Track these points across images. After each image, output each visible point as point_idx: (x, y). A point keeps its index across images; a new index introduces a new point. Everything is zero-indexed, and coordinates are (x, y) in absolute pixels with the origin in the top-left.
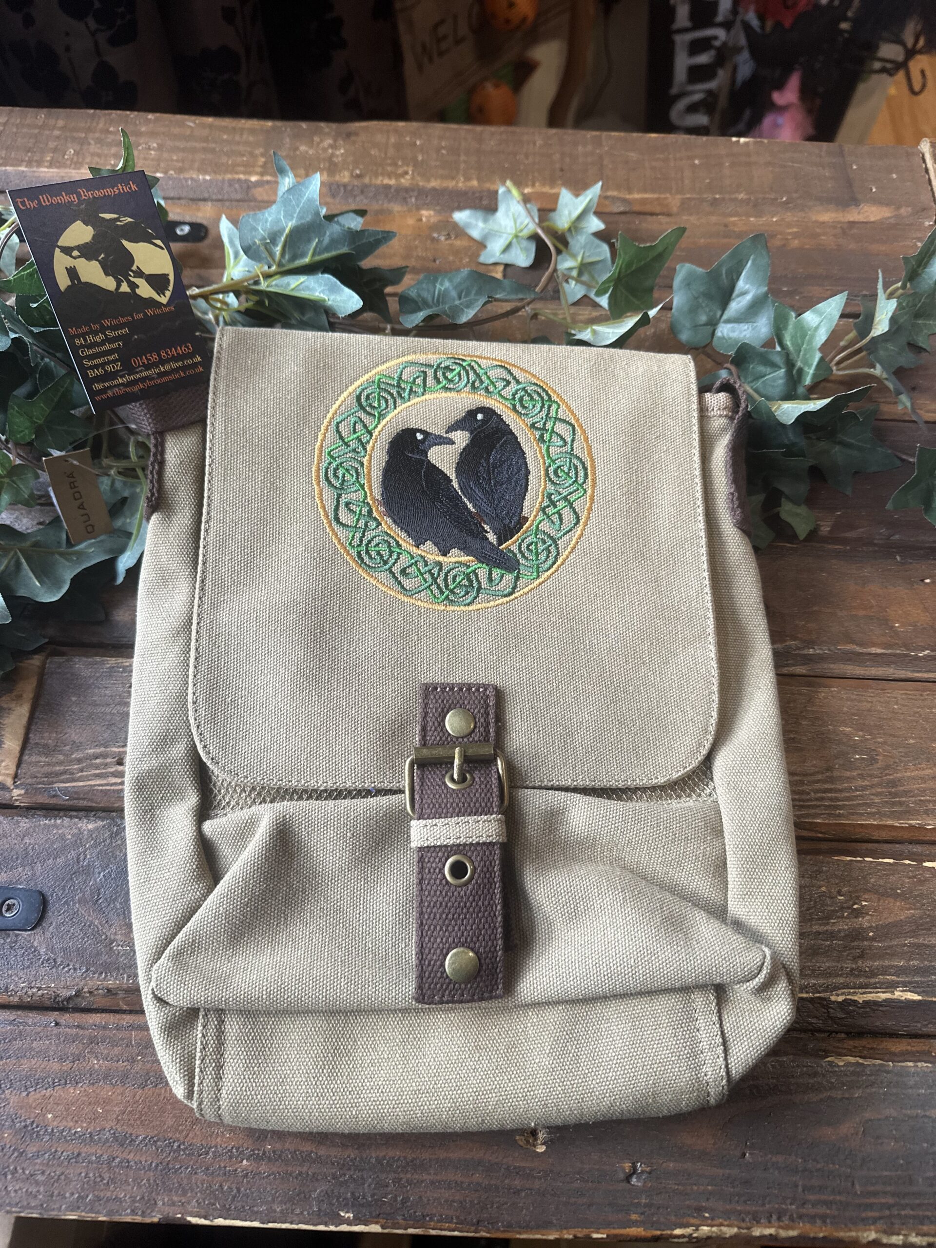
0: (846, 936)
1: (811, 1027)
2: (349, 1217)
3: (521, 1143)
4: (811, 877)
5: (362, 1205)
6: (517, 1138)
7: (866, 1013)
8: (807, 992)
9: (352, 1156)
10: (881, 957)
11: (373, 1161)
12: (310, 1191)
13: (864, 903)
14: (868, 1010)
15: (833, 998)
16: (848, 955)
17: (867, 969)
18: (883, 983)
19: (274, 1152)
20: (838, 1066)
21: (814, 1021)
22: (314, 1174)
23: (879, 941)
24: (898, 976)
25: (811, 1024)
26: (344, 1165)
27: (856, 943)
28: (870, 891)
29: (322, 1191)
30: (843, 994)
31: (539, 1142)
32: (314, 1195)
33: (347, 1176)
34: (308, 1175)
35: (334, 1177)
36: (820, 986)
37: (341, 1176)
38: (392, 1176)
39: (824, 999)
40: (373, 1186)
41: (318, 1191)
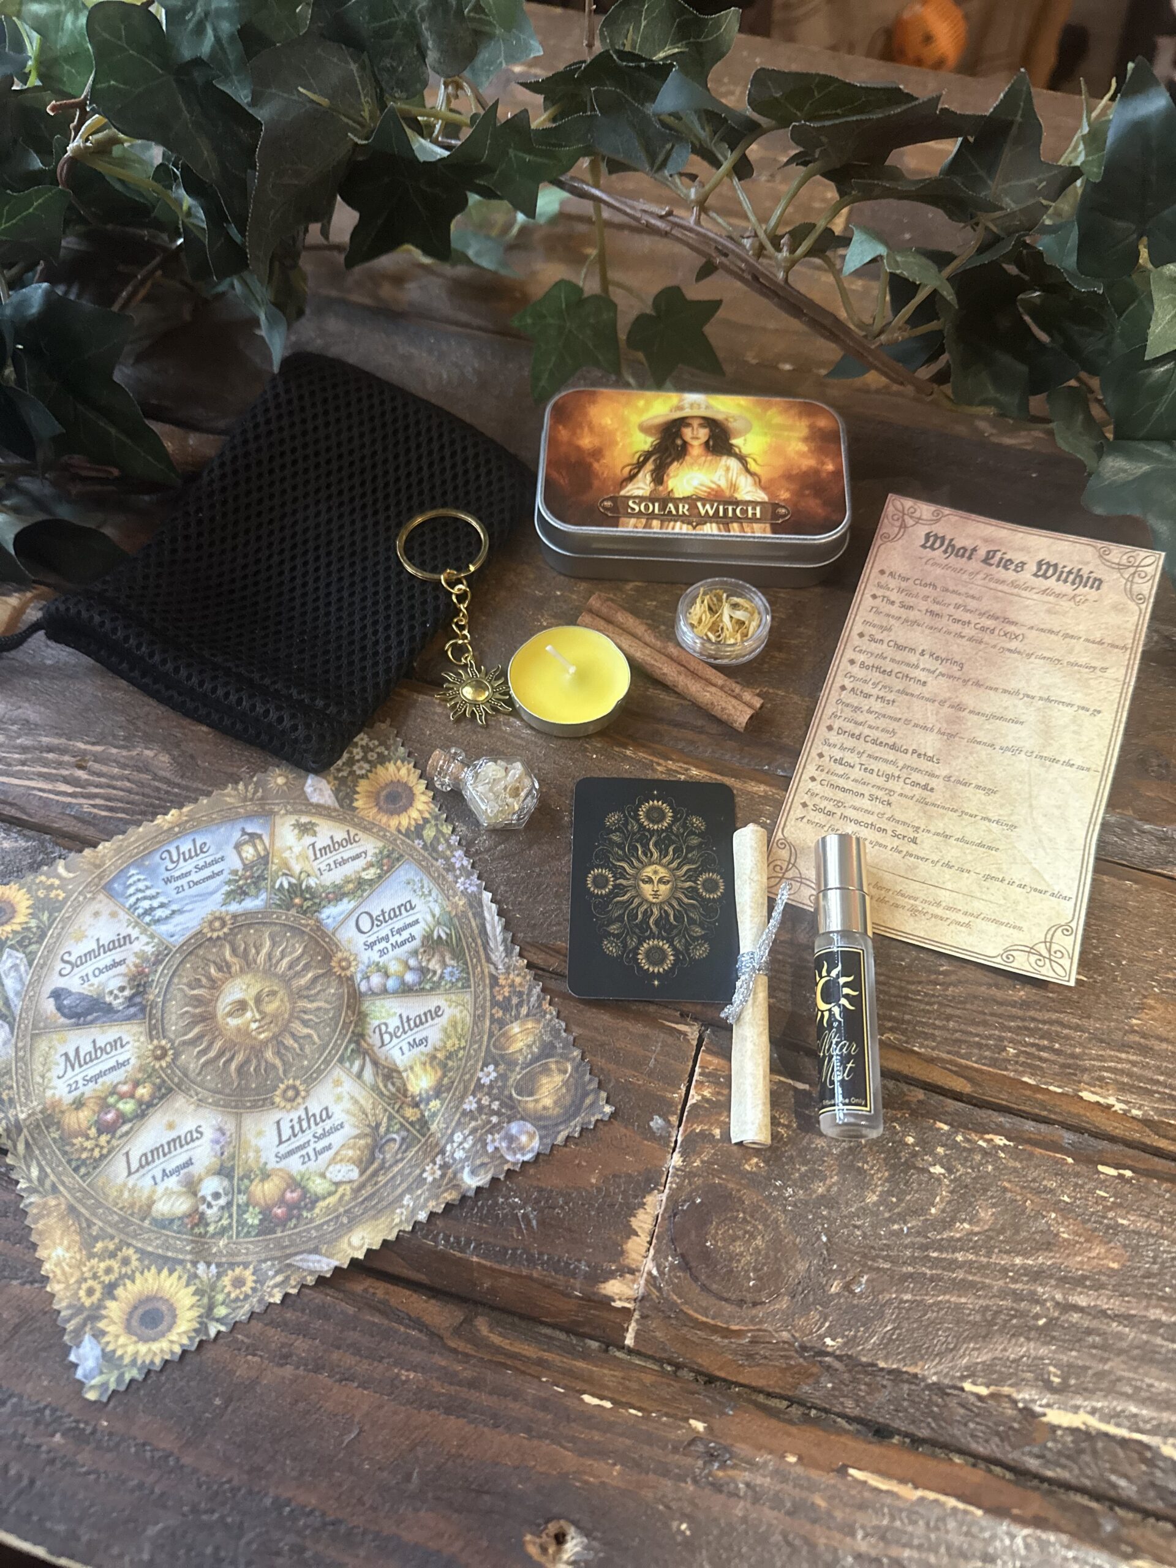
1: (1112, 1493)
3: (533, 1550)
4: (1162, 1220)
6: (528, 1537)
8: (1118, 1425)
9: (235, 1482)
11: (268, 1502)
12: (146, 1523)
15: (1167, 1450)
19: (111, 1434)
21: (1122, 1483)
22: (163, 1494)
25: (1114, 1486)
26: (217, 1493)
29: (164, 1529)
31: (565, 1557)
32: (152, 1531)
33: (216, 1516)
34: (152, 1492)
35: (195, 1510)
36: (1146, 1422)
37: (206, 1512)
38: (291, 1538)
39: (1148, 1447)
40: (254, 1546)
41: (160, 1526)
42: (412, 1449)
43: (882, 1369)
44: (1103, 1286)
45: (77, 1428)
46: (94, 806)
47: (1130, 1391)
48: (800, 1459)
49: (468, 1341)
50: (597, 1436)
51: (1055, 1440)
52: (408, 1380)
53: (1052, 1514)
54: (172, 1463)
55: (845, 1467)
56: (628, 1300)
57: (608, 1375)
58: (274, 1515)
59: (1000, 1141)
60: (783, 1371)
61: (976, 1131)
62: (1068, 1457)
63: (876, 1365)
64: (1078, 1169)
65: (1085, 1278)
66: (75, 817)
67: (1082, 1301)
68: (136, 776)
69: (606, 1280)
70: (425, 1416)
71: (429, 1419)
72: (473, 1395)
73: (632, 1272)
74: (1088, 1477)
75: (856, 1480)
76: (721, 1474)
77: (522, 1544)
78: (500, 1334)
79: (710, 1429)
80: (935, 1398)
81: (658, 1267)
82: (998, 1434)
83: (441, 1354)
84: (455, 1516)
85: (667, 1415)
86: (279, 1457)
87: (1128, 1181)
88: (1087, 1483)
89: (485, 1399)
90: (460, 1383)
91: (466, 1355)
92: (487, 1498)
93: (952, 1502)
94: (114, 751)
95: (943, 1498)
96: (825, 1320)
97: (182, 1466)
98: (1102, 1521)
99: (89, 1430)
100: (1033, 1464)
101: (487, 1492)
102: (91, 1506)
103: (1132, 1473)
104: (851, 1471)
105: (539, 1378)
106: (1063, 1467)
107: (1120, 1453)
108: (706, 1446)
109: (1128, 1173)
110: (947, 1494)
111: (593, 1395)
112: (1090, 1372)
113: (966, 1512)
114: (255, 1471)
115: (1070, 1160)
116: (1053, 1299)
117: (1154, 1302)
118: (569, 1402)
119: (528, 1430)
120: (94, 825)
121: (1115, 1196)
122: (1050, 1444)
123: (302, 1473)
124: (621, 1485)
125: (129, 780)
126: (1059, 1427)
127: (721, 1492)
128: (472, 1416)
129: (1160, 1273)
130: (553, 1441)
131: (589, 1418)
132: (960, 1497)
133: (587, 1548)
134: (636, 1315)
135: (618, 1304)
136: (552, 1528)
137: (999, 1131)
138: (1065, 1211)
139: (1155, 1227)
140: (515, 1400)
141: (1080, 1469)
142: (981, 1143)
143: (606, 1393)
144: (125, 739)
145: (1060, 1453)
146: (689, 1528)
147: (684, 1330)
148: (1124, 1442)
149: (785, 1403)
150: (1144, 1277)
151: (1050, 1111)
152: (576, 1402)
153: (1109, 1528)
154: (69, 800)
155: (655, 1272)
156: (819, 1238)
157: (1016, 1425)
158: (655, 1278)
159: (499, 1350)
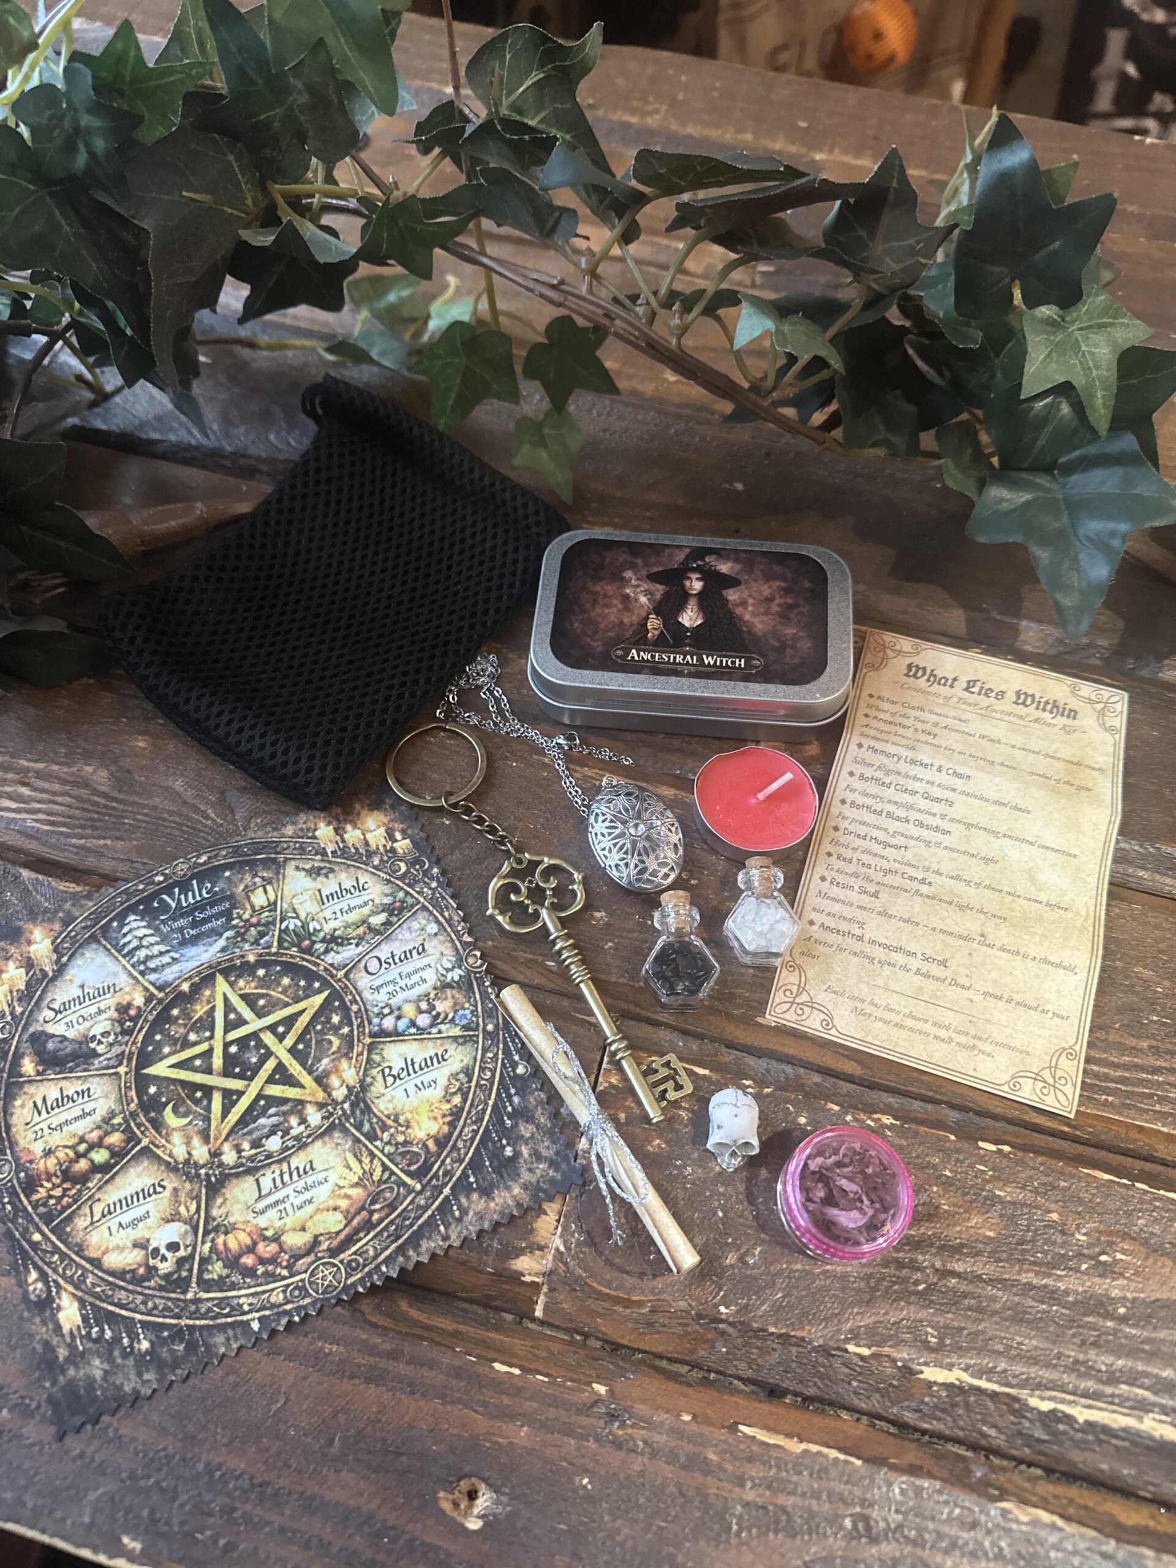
0: (1076, 1303)
1: (983, 1442)
2: (133, 1549)
3: (446, 1506)
4: (1036, 1192)
5: (162, 1536)
6: (441, 1494)
7: (1086, 1442)
8: (989, 1380)
9: (170, 1450)
10: (1133, 1352)
11: (200, 1467)
12: (87, 1489)
13: (1119, 1256)
14: (1090, 1437)
15: (1033, 1402)
16: (1074, 1336)
17: (1104, 1368)
18: (1128, 1399)
20: (1018, 1522)
21: (992, 1432)
22: (103, 1462)
23: (1132, 1326)
24: (1156, 1393)
25: (985, 1436)
26: (152, 1460)
27: (1090, 1319)
28: (1134, 1239)
29: (105, 1493)
30: (1050, 1399)
31: (476, 1511)
32: (92, 1496)
33: (152, 1480)
34: (93, 1459)
35: (133, 1476)
36: (1015, 1376)
37: (142, 1478)
38: (221, 1500)
39: (1016, 1399)
40: (188, 1508)
41: (100, 1491)
42: (335, 1415)
43: (772, 1334)
44: (978, 1253)
45: (22, 1404)
46: (36, 821)
47: (1001, 1348)
48: (695, 1417)
49: (388, 1316)
50: (506, 1400)
51: (932, 1396)
52: (331, 1353)
53: (928, 1463)
54: (111, 1434)
55: (737, 1423)
56: (537, 1274)
57: (518, 1344)
58: (206, 1478)
59: (887, 1120)
60: (681, 1337)
61: (865, 1112)
62: (943, 1411)
63: (766, 1330)
64: (959, 1145)
65: (962, 1246)
66: (19, 832)
67: (959, 1267)
68: (76, 791)
69: (517, 1257)
70: (346, 1386)
71: (350, 1388)
72: (391, 1365)
73: (541, 1248)
74: (962, 1429)
75: (745, 1435)
76: (620, 1432)
77: (436, 1500)
78: (419, 1309)
79: (611, 1392)
80: (821, 1359)
81: (565, 1243)
82: (878, 1390)
83: (362, 1328)
84: (373, 1476)
85: (572, 1380)
86: (211, 1426)
87: (1006, 1156)
88: (961, 1433)
89: (405, 1370)
90: (380, 1355)
91: (385, 1329)
92: (403, 1459)
93: (833, 1454)
94: (55, 768)
95: (825, 1450)
96: (720, 1290)
97: (120, 1437)
98: (972, 1467)
99: (34, 1405)
100: (910, 1417)
101: (403, 1454)
102: (36, 1475)
103: (1002, 1424)
104: (741, 1427)
105: (453, 1349)
106: (939, 1419)
107: (989, 1404)
108: (607, 1407)
109: (1007, 1148)
110: (829, 1447)
111: (503, 1363)
112: (965, 1332)
113: (847, 1462)
114: (190, 1439)
115: (952, 1137)
116: (933, 1266)
117: (1026, 1267)
118: (480, 1369)
119: (443, 1397)
120: (37, 839)
121: (993, 1169)
122: (927, 1399)
123: (232, 1441)
124: (527, 1444)
125: (70, 796)
126: (935, 1383)
127: (620, 1448)
128: (390, 1385)
129: (1033, 1241)
130: (466, 1406)
131: (501, 1384)
132: (841, 1449)
133: (497, 1502)
134: (545, 1289)
135: (527, 1279)
136: (464, 1485)
137: (887, 1110)
138: (947, 1184)
139: (1029, 1197)
140: (431, 1368)
141: (954, 1421)
142: (869, 1122)
143: (515, 1361)
144: (66, 755)
145: (936, 1406)
146: (590, 1482)
147: (589, 1302)
148: (994, 1395)
149: (687, 1368)
150: (1018, 1244)
151: (936, 1092)
152: (487, 1369)
153: (979, 1474)
154: (13, 815)
155: (562, 1248)
156: (715, 1214)
157: (895, 1383)
158: (561, 1253)
159: (416, 1323)
